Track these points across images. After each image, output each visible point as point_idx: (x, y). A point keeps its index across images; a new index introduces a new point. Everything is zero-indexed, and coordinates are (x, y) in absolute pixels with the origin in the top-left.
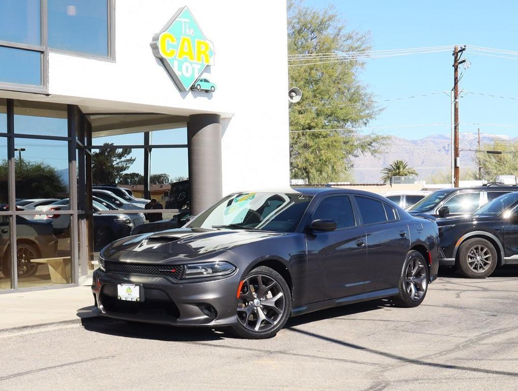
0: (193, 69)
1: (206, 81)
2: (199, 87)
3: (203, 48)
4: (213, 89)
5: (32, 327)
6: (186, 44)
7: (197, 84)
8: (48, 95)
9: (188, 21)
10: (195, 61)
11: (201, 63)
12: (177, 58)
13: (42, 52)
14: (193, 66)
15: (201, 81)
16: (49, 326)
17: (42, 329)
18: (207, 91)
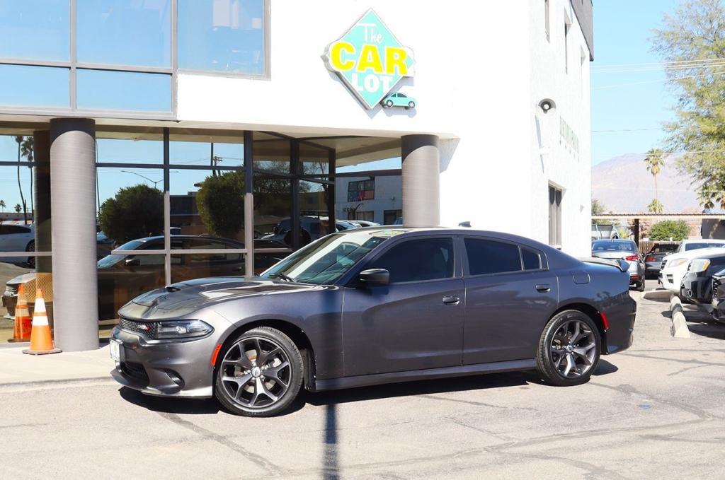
0: (381, 83)
1: (400, 95)
2: (390, 104)
3: (397, 56)
4: (412, 105)
5: (58, 381)
6: (370, 53)
7: (387, 99)
8: (178, 122)
9: (373, 25)
10: (385, 73)
11: (394, 74)
12: (357, 70)
13: (171, 74)
14: (381, 79)
15: (395, 96)
16: (81, 382)
17: (71, 385)
18: (406, 108)
